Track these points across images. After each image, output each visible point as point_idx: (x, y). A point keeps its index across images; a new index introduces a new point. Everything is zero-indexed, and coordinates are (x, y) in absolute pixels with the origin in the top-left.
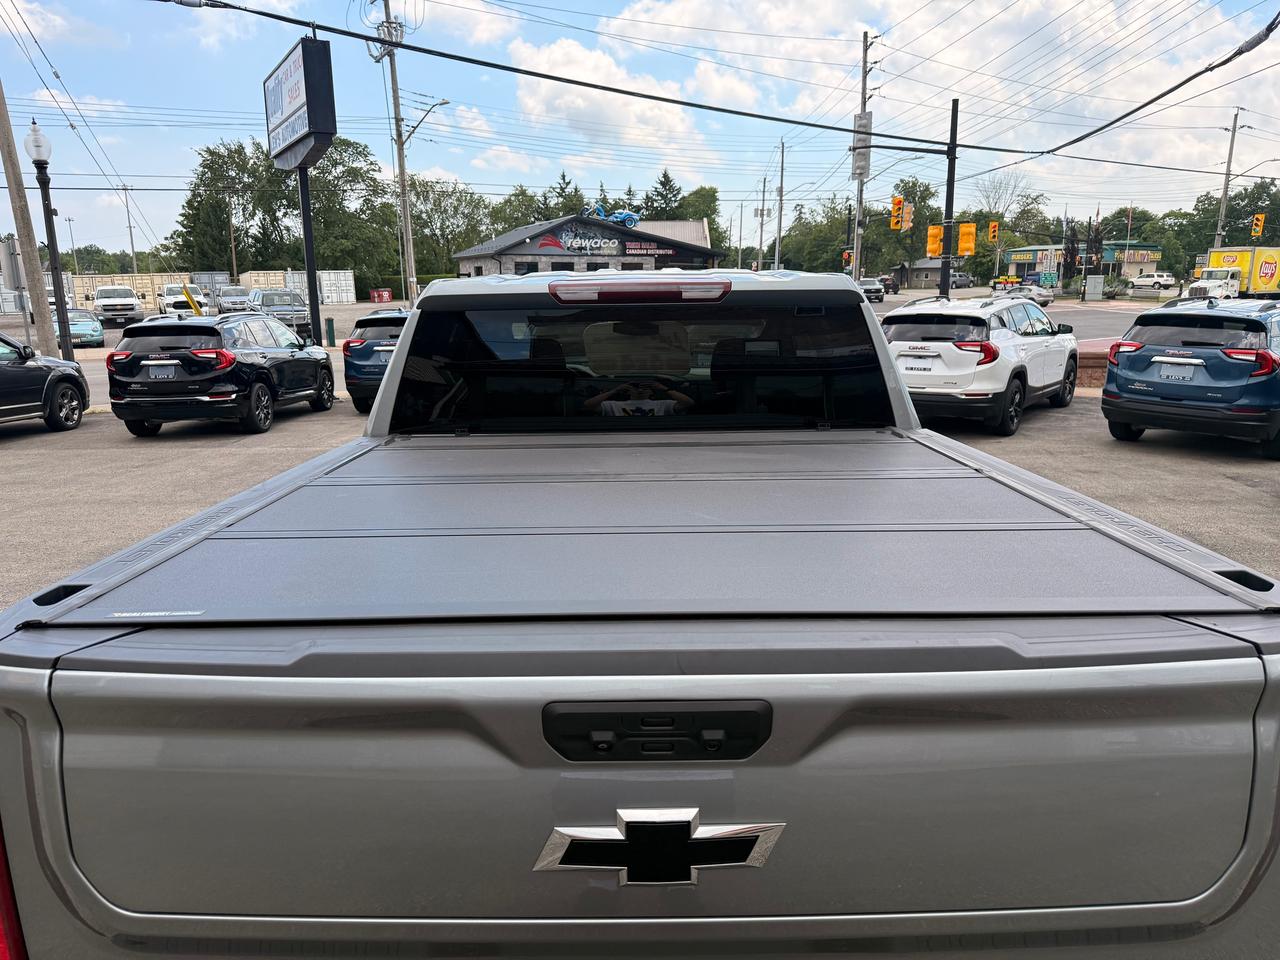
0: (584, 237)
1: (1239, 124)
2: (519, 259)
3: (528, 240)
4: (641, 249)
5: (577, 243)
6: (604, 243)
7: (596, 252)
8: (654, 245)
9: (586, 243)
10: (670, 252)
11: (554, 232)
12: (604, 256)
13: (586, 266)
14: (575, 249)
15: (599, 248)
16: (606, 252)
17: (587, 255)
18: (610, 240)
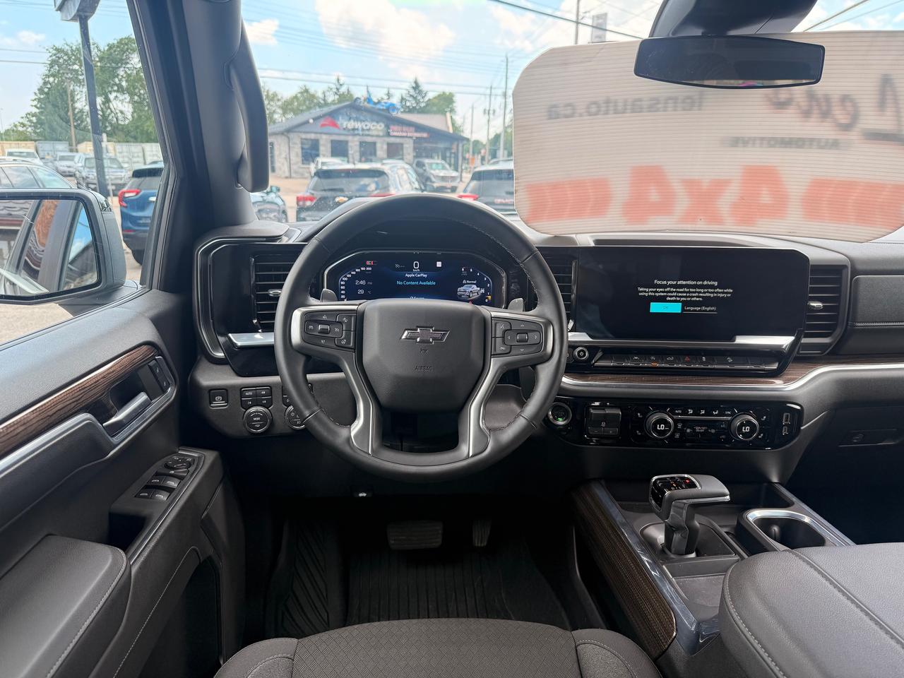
0: (357, 119)
2: (304, 136)
3: (311, 121)
4: (402, 131)
5: (351, 124)
6: (373, 126)
7: (367, 133)
8: (412, 129)
9: (358, 125)
10: (425, 135)
11: (333, 115)
12: (372, 136)
13: (358, 143)
14: (349, 130)
15: (369, 130)
16: (375, 133)
17: (358, 134)
18: (377, 122)
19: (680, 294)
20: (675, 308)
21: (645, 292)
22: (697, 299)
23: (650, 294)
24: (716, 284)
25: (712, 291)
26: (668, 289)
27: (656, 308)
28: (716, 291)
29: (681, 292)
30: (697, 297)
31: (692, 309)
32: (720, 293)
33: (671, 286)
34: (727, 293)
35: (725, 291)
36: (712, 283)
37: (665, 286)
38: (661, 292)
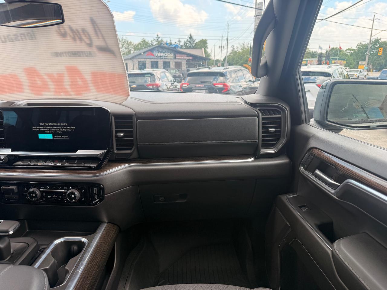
0: (162, 52)
1: (375, 18)
2: (139, 60)
3: (142, 53)
4: (181, 57)
5: (159, 54)
6: (169, 55)
7: (166, 58)
8: (185, 55)
9: (162, 54)
10: (191, 58)
11: (152, 50)
12: (168, 59)
13: (162, 62)
14: (158, 57)
15: (167, 56)
16: (170, 58)
17: (163, 59)
18: (171, 53)
19: (51, 130)
20: (50, 136)
21: (35, 129)
22: (59, 132)
23: (37, 129)
24: (67, 124)
25: (66, 128)
26: (45, 127)
27: (41, 136)
28: (67, 128)
29: (52, 129)
30: (59, 131)
31: (57, 137)
32: (69, 129)
33: (46, 126)
34: (72, 129)
35: (71, 128)
36: (65, 124)
37: (44, 126)
38: (42, 129)
